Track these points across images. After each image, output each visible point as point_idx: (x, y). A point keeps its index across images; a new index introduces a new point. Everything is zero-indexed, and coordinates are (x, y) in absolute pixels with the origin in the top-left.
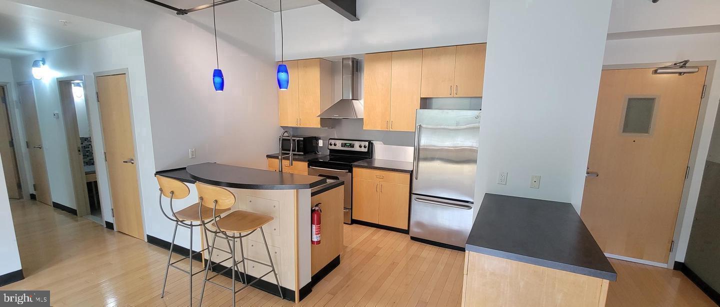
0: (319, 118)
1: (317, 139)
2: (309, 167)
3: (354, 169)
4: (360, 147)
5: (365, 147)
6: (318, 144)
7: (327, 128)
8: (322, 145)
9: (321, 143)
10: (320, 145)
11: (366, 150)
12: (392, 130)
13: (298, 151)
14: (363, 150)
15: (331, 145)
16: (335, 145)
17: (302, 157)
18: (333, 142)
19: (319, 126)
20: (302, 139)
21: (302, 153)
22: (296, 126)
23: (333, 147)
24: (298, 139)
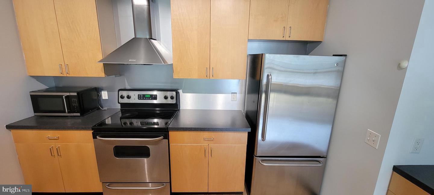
0: (102, 64)
1: (98, 90)
2: (94, 137)
3: (172, 134)
4: (166, 98)
5: (172, 98)
6: (101, 96)
7: (114, 76)
8: (107, 98)
9: (105, 95)
10: (103, 98)
11: (174, 101)
12: (213, 78)
13: (69, 112)
14: (169, 101)
15: (122, 97)
16: (129, 97)
17: (79, 121)
18: (125, 94)
19: (103, 75)
20: (75, 94)
21: (79, 114)
22: (62, 75)
23: (126, 101)
24: (68, 94)
